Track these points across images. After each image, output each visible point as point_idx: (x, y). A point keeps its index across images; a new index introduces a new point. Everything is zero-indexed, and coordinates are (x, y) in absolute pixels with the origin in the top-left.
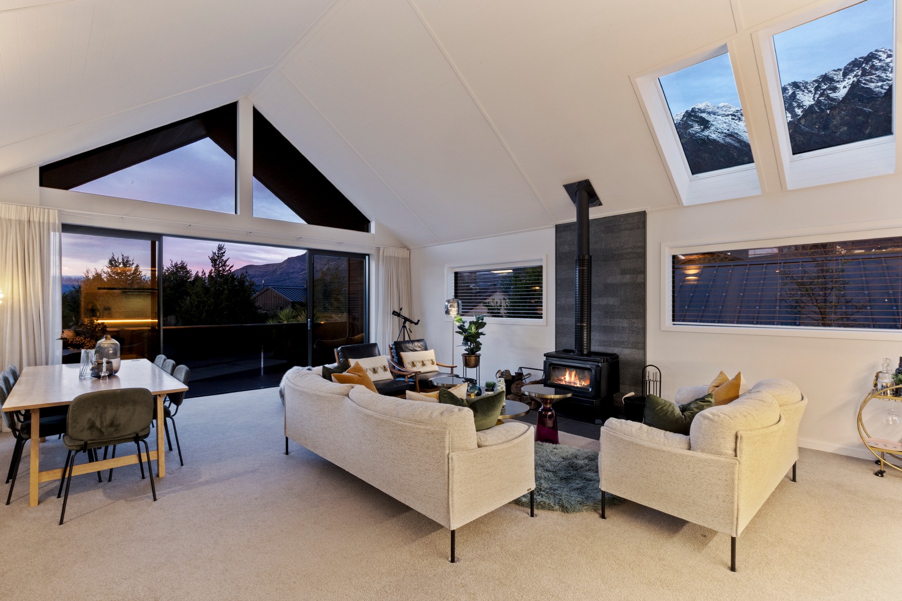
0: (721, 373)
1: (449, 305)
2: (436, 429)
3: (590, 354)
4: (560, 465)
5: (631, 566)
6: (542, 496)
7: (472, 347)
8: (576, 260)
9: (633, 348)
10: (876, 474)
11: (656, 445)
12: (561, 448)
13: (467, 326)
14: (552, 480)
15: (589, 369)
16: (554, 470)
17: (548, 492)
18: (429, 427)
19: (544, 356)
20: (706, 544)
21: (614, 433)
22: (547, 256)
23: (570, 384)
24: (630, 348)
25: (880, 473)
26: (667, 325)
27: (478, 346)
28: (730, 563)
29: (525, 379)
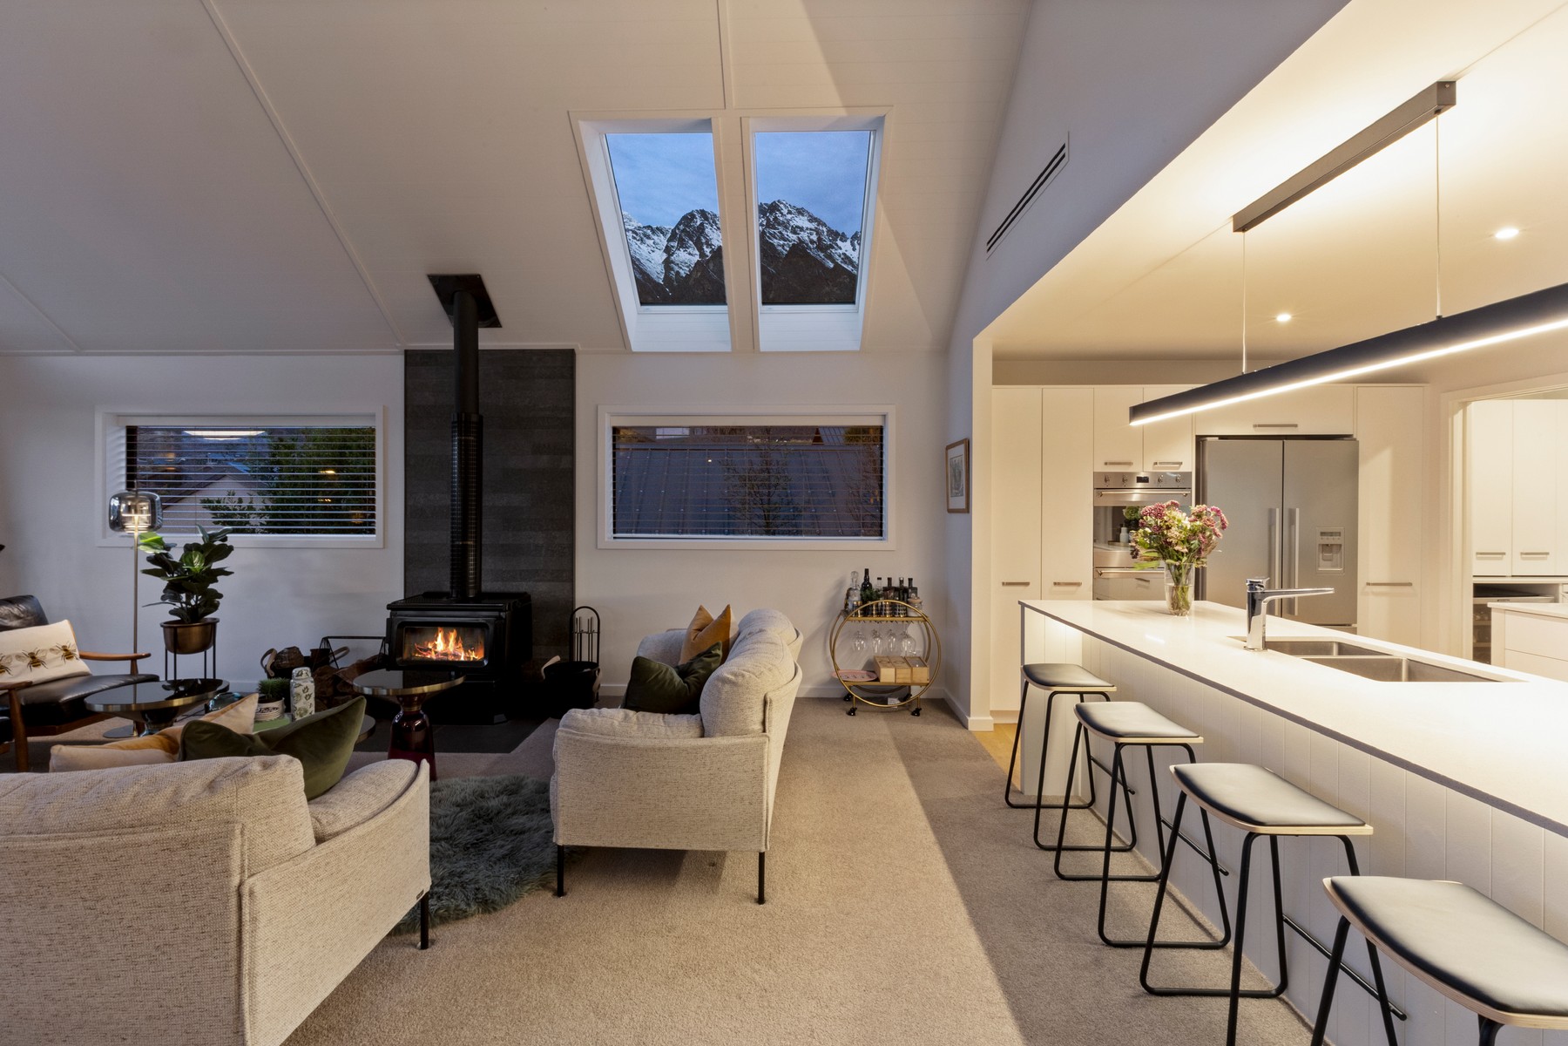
0: (701, 609)
1: (124, 505)
2: (199, 832)
3: (482, 596)
4: (456, 822)
5: (633, 963)
6: (439, 897)
7: (193, 602)
8: (453, 423)
9: (553, 581)
10: (849, 714)
11: (657, 741)
12: (448, 786)
13: (176, 555)
14: (449, 856)
15: (482, 626)
16: (448, 835)
17: (449, 884)
18: (171, 833)
19: (388, 608)
20: (720, 876)
21: (582, 736)
22: (385, 409)
23: (445, 658)
24: (549, 581)
25: (852, 712)
26: (606, 539)
27: (212, 600)
28: (756, 894)
29: (335, 660)
